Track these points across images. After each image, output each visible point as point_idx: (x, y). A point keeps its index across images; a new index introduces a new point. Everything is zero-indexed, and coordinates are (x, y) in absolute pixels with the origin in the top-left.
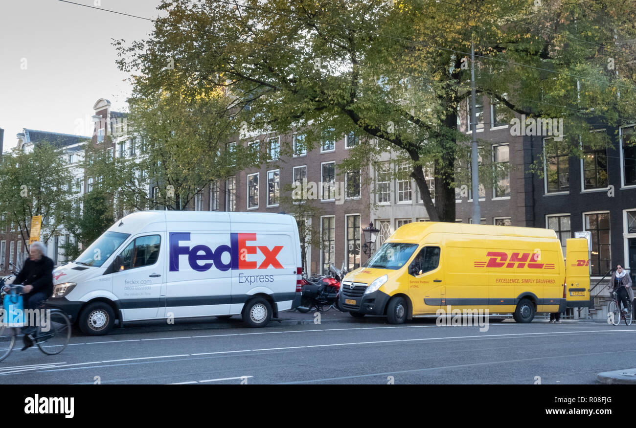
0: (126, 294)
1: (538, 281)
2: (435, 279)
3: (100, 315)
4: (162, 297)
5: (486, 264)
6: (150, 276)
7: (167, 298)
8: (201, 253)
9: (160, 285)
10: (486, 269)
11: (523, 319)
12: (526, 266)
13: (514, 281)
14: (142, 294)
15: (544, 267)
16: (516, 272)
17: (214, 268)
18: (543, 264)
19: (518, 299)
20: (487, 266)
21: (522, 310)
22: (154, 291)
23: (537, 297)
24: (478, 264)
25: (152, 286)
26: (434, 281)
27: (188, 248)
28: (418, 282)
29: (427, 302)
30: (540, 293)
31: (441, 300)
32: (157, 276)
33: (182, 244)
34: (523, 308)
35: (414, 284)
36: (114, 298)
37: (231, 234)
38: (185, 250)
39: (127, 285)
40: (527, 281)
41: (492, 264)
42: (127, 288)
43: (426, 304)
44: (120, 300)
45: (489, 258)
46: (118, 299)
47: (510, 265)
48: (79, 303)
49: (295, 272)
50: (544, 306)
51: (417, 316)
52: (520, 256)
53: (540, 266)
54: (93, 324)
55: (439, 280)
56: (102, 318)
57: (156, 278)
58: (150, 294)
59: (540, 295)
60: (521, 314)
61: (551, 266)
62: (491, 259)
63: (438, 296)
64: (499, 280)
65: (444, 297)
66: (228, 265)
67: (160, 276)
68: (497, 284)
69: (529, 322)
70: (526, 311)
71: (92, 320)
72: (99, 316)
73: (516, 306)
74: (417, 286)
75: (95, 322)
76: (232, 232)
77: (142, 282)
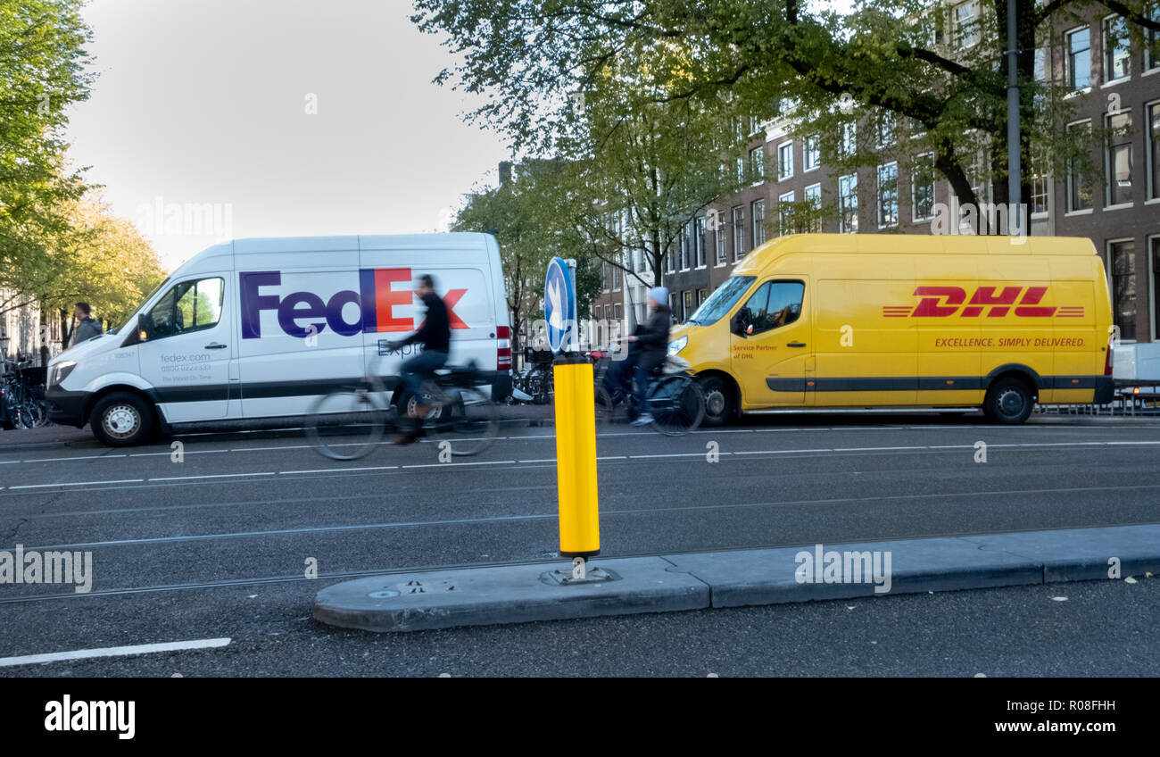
0: (164, 379)
1: (1041, 342)
2: (790, 342)
3: (123, 414)
4: (232, 382)
5: (913, 311)
6: (207, 348)
7: (244, 384)
8: (302, 305)
9: (227, 362)
10: (910, 319)
11: (1006, 417)
12: (1011, 312)
13: (979, 342)
14: (194, 378)
15: (1056, 313)
16: (985, 325)
17: (328, 330)
18: (1054, 309)
19: (989, 377)
20: (915, 315)
21: (1001, 400)
22: (217, 372)
23: (1036, 374)
24: (892, 312)
25: (212, 364)
26: (789, 345)
27: (277, 298)
28: (753, 348)
29: (775, 384)
30: (1043, 364)
31: (805, 381)
32: (220, 347)
33: (264, 291)
34: (1003, 396)
35: (741, 352)
36: (143, 385)
37: (361, 271)
38: (271, 302)
39: (165, 364)
40: (1011, 343)
41: (928, 310)
42: (167, 369)
43: (771, 389)
44: (155, 388)
45: (919, 299)
46: (151, 387)
47: (970, 312)
48: (82, 395)
49: (492, 335)
50: (1055, 391)
51: (751, 412)
52: (997, 294)
53: (1047, 312)
54: (112, 428)
55: (801, 342)
56: (127, 418)
57: (219, 350)
58: (209, 378)
59: (1043, 370)
60: (1000, 407)
61: (1076, 312)
62: (925, 300)
63: (800, 374)
64: (941, 343)
65: (811, 375)
66: (356, 325)
67: (225, 346)
68: (939, 348)
69: (1022, 421)
70: (1011, 402)
71: (109, 421)
72: (121, 415)
73: (984, 392)
74: (750, 356)
75: (115, 425)
76: (362, 268)
77: (193, 358)
